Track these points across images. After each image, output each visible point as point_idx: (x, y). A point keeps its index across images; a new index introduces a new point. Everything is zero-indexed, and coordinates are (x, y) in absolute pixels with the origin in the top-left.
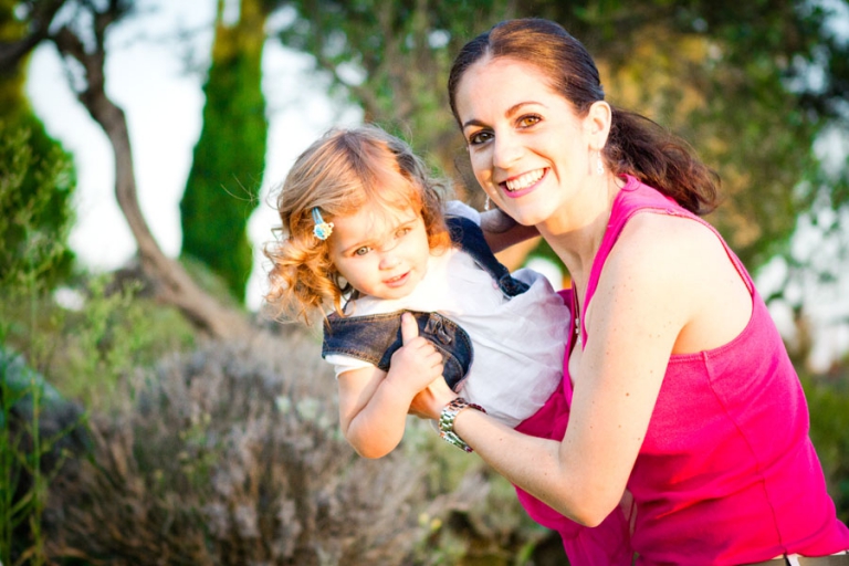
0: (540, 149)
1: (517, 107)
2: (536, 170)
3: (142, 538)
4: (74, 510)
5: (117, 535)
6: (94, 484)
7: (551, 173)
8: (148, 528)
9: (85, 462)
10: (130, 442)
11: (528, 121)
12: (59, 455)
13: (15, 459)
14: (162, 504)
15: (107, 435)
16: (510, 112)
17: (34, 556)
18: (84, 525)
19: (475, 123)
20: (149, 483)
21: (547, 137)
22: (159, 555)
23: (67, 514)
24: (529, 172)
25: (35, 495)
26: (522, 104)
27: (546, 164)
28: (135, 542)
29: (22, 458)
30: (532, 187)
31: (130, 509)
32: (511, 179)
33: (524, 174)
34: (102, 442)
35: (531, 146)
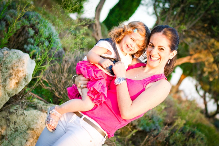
0: (160, 55)
1: (161, 46)
2: (158, 58)
3: (61, 86)
4: (51, 72)
5: (57, 82)
6: (58, 69)
7: (159, 60)
8: (63, 84)
9: (58, 64)
10: (69, 65)
11: (161, 49)
12: (55, 62)
13: (46, 57)
14: (68, 82)
15: (66, 61)
16: (159, 46)
17: (39, 78)
18: (51, 76)
19: (152, 43)
20: (68, 76)
21: (162, 54)
22: (62, 91)
23: (49, 72)
24: (156, 57)
25: (46, 66)
26: (162, 46)
27: (160, 58)
28: (59, 86)
29: (48, 58)
30: (155, 61)
31: (62, 78)
32: (152, 57)
33: (155, 57)
34: (64, 62)
35: (159, 53)
